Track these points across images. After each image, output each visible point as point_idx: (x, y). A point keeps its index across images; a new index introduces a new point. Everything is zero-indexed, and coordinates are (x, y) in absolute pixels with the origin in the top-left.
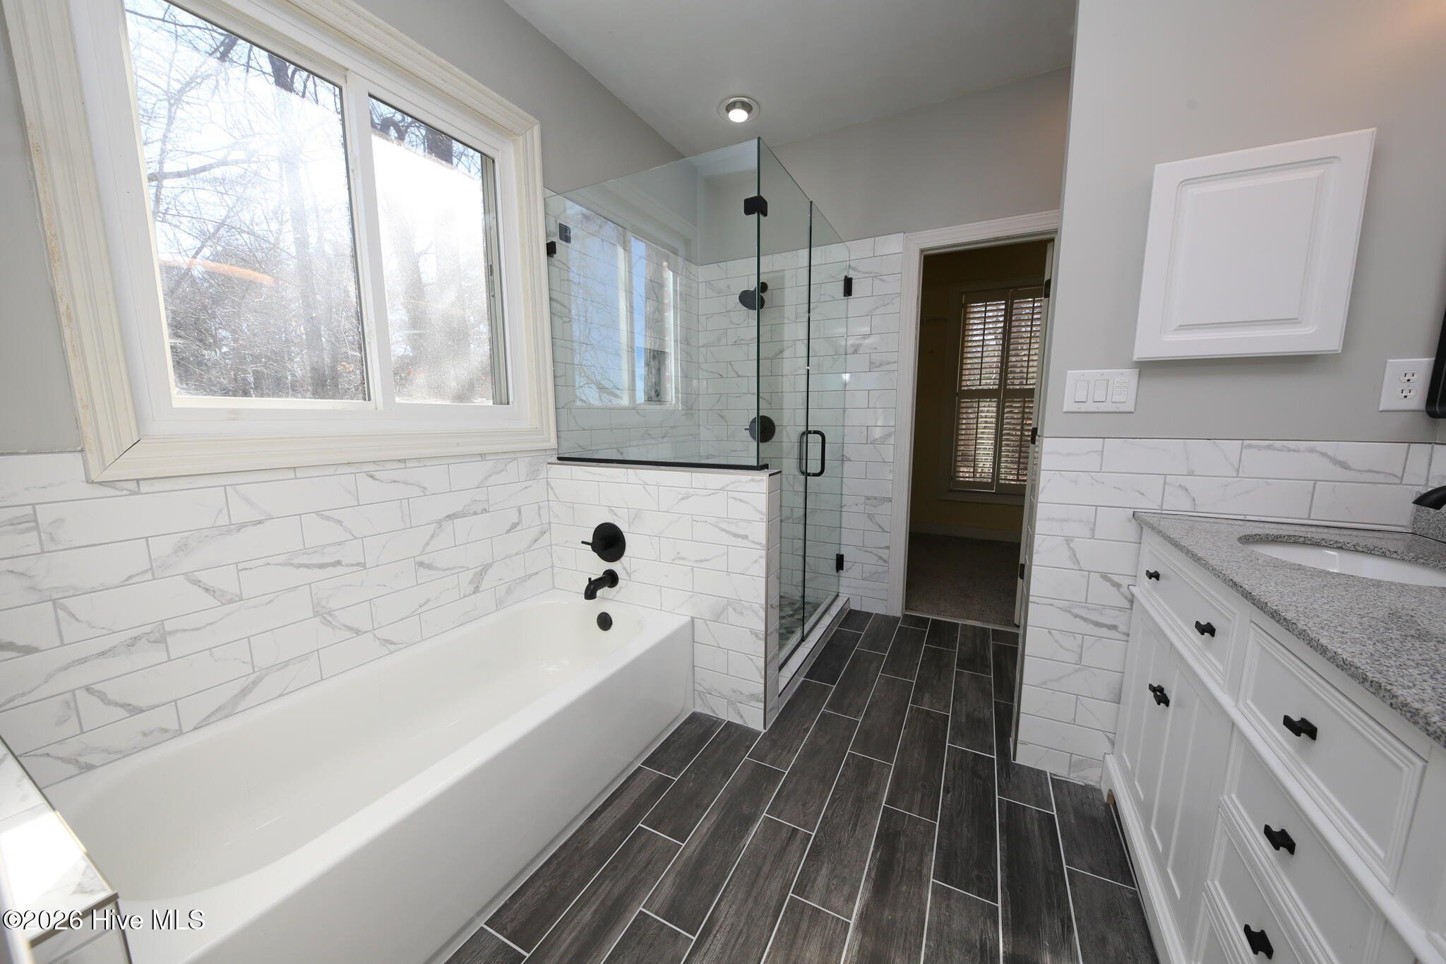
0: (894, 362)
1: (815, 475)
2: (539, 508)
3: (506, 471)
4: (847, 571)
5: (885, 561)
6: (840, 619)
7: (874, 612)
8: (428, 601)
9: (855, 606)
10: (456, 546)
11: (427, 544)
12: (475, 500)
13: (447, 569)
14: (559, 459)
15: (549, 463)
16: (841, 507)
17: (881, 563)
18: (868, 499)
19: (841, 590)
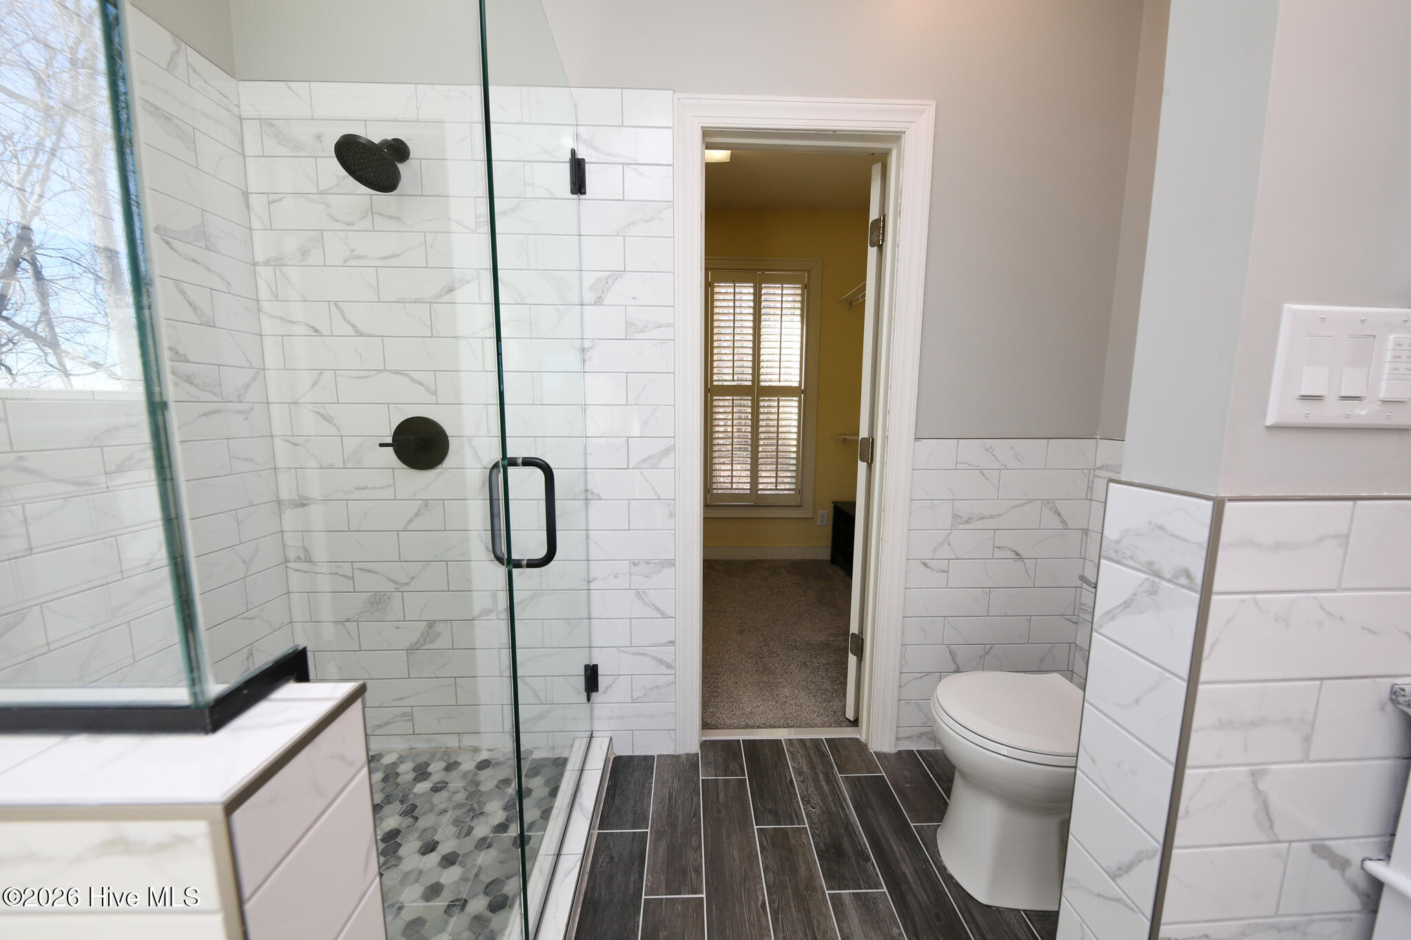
0: (668, 325)
1: (533, 564)
4: (605, 692)
5: (669, 666)
7: (655, 753)
9: (623, 750)
16: (589, 582)
17: (664, 670)
18: (635, 565)
19: (598, 726)
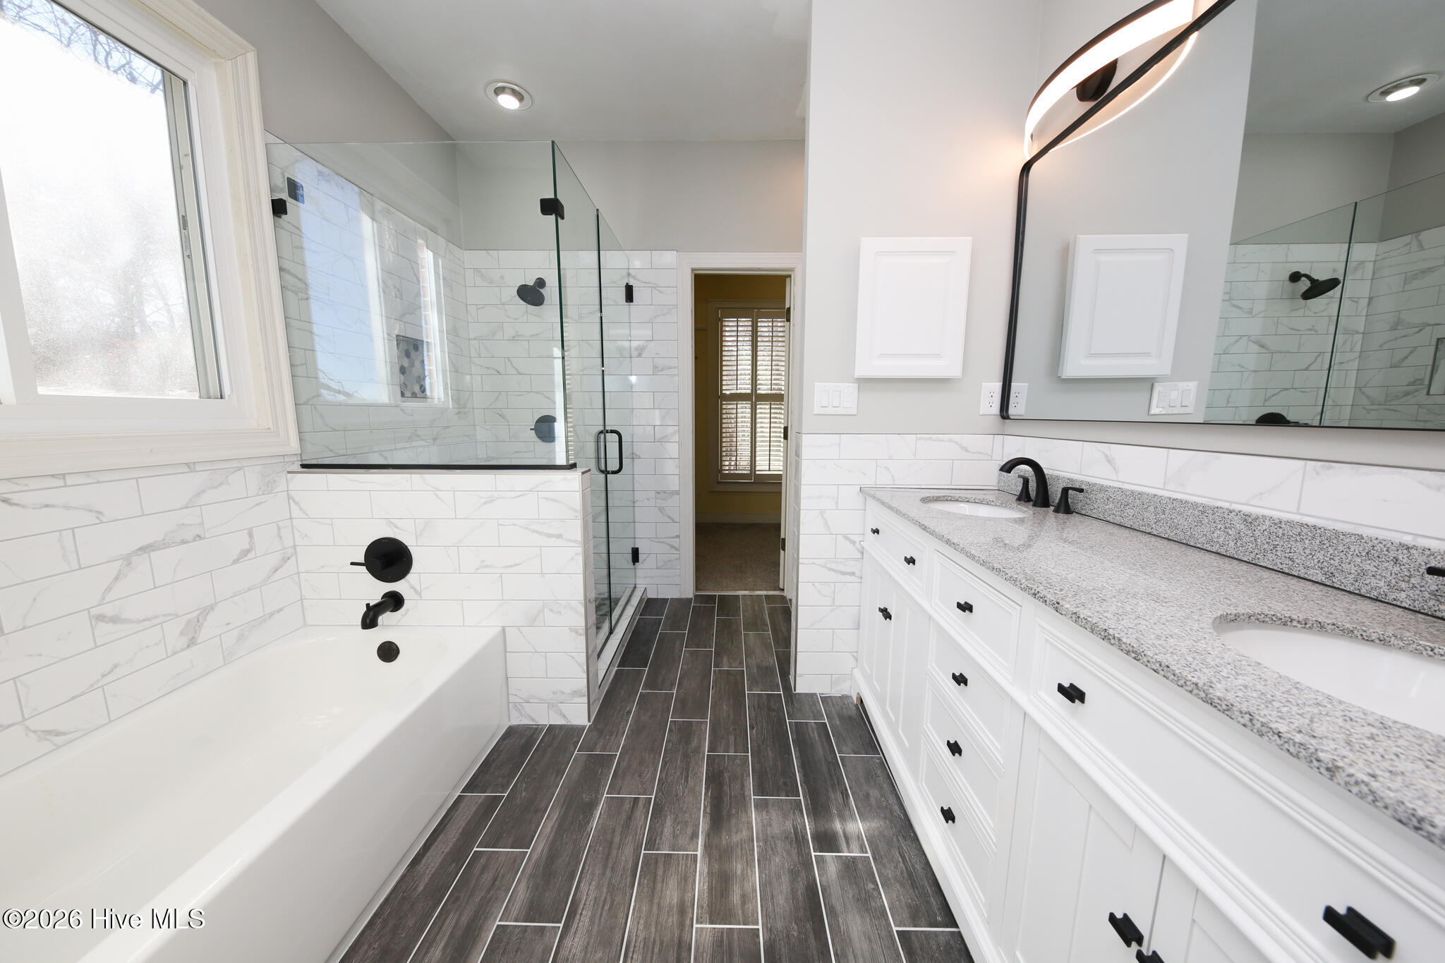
0: (675, 367)
1: (614, 472)
2: (279, 528)
3: (229, 484)
4: (642, 563)
6: (640, 607)
7: (669, 597)
8: (115, 666)
9: (652, 594)
10: (155, 588)
11: (109, 589)
12: (183, 525)
13: (144, 620)
14: (303, 466)
15: (289, 472)
16: (634, 502)
17: (673, 551)
18: (658, 493)
19: (638, 581)
